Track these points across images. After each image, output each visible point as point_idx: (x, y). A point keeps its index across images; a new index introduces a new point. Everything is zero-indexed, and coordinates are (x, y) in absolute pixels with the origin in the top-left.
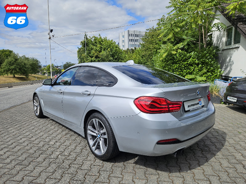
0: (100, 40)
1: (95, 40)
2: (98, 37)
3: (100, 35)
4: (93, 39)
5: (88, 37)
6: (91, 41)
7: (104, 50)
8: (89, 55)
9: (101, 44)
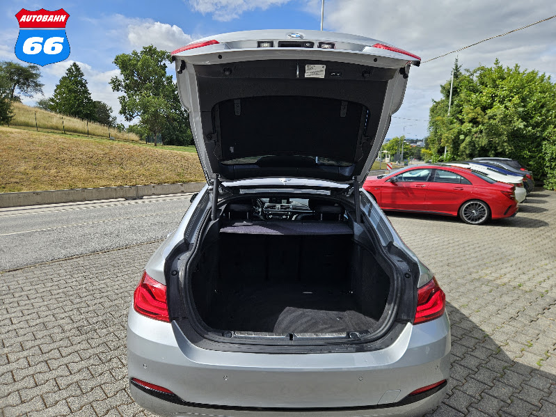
0: (495, 76)
1: (481, 77)
2: (493, 69)
3: (497, 62)
4: (478, 74)
5: (462, 71)
6: (470, 81)
7: (501, 102)
8: (457, 118)
9: (496, 86)
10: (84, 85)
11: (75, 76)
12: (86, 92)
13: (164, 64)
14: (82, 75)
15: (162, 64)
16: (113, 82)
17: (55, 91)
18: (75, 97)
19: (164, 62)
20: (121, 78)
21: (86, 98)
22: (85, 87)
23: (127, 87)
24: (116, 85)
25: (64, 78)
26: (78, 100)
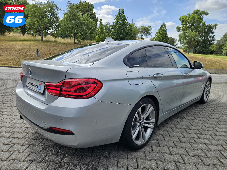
10: (165, 31)
11: (163, 28)
12: (166, 34)
13: (202, 17)
14: (166, 27)
15: (201, 17)
16: (177, 28)
17: (156, 35)
18: (162, 36)
19: (202, 16)
20: (181, 26)
21: (166, 36)
22: (166, 31)
23: (183, 30)
24: (178, 30)
25: (160, 29)
26: (163, 37)
